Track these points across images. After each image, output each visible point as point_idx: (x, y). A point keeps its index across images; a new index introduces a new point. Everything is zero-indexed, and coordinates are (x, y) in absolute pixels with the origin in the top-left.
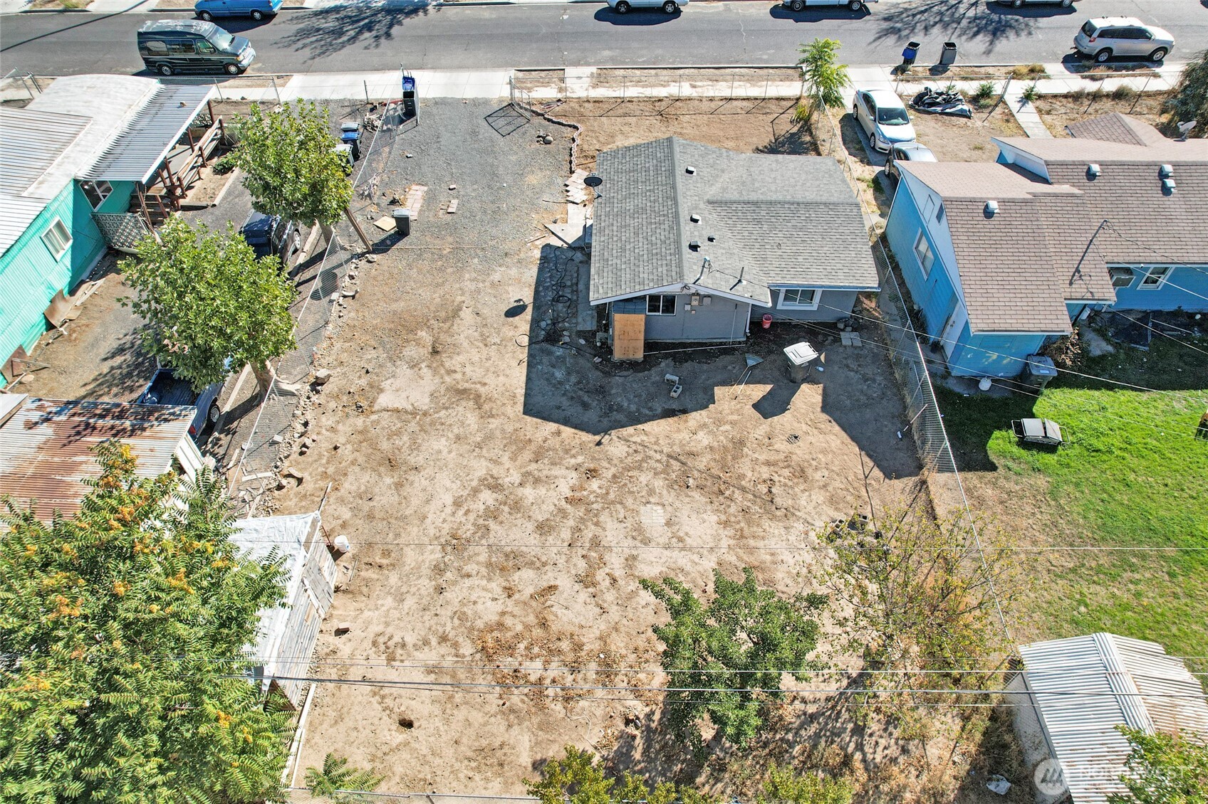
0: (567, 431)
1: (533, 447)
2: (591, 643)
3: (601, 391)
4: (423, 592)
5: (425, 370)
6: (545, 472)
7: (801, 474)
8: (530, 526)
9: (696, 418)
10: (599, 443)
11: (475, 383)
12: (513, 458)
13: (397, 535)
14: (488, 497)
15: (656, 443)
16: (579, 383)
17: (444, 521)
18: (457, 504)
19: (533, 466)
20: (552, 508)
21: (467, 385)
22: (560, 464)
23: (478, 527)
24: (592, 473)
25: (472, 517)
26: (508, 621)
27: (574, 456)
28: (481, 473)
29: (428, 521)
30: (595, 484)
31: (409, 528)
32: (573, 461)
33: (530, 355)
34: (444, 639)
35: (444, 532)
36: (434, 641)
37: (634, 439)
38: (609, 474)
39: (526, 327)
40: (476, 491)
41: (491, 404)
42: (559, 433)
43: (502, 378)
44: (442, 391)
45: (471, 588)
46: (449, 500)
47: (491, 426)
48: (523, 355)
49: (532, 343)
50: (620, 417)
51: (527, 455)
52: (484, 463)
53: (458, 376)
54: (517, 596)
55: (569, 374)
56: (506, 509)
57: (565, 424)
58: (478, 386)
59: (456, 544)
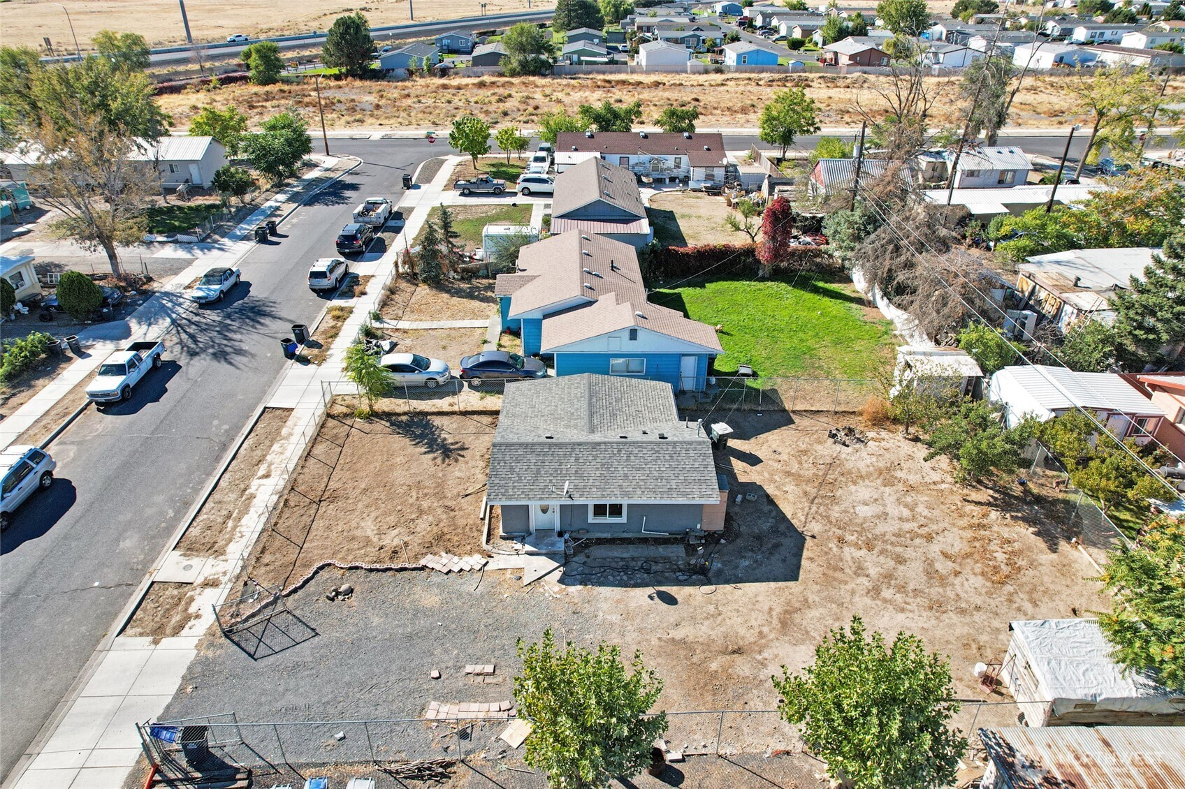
0: (805, 554)
1: (831, 573)
2: (969, 534)
3: (758, 538)
4: (985, 617)
5: (765, 655)
6: (851, 564)
7: (805, 452)
8: (901, 568)
9: (770, 490)
10: (813, 537)
11: (771, 617)
12: (846, 583)
13: (948, 642)
14: (887, 593)
15: (803, 509)
16: (752, 550)
17: (920, 616)
18: (903, 610)
19: (847, 570)
20: (881, 557)
21: (775, 622)
22: (840, 555)
23: (915, 596)
24: (841, 540)
25: (910, 600)
26: (978, 570)
27: (830, 549)
28: (868, 601)
29: (925, 626)
30: (849, 538)
31: (938, 636)
32: (835, 549)
33: (727, 582)
34: (1010, 601)
35: (930, 614)
36: (1015, 606)
37: (803, 520)
38: (839, 532)
39: (688, 590)
40: (885, 601)
41: (793, 601)
42: (811, 559)
43: (760, 598)
44: (787, 638)
45: (966, 593)
46: (901, 617)
47: (817, 599)
48: (728, 587)
49: (709, 583)
50: (782, 527)
51: (838, 575)
52: (856, 599)
53: (765, 630)
54: (958, 569)
55: (744, 557)
56: (893, 582)
57: (801, 555)
58: (774, 613)
59: (937, 606)
